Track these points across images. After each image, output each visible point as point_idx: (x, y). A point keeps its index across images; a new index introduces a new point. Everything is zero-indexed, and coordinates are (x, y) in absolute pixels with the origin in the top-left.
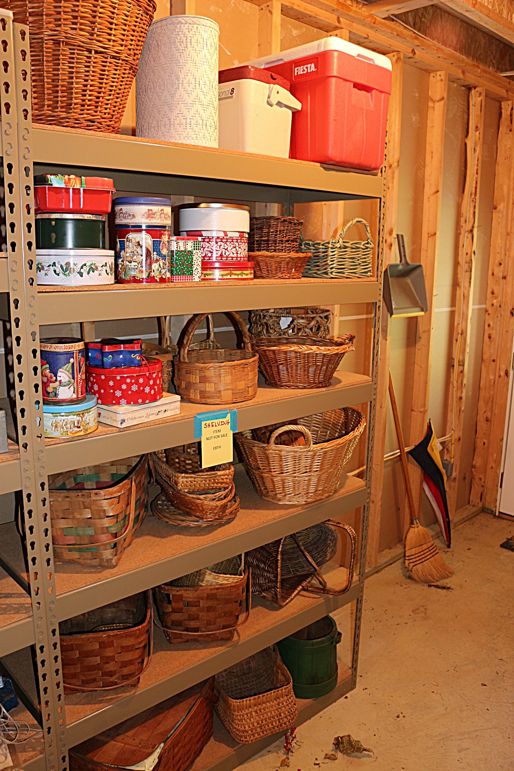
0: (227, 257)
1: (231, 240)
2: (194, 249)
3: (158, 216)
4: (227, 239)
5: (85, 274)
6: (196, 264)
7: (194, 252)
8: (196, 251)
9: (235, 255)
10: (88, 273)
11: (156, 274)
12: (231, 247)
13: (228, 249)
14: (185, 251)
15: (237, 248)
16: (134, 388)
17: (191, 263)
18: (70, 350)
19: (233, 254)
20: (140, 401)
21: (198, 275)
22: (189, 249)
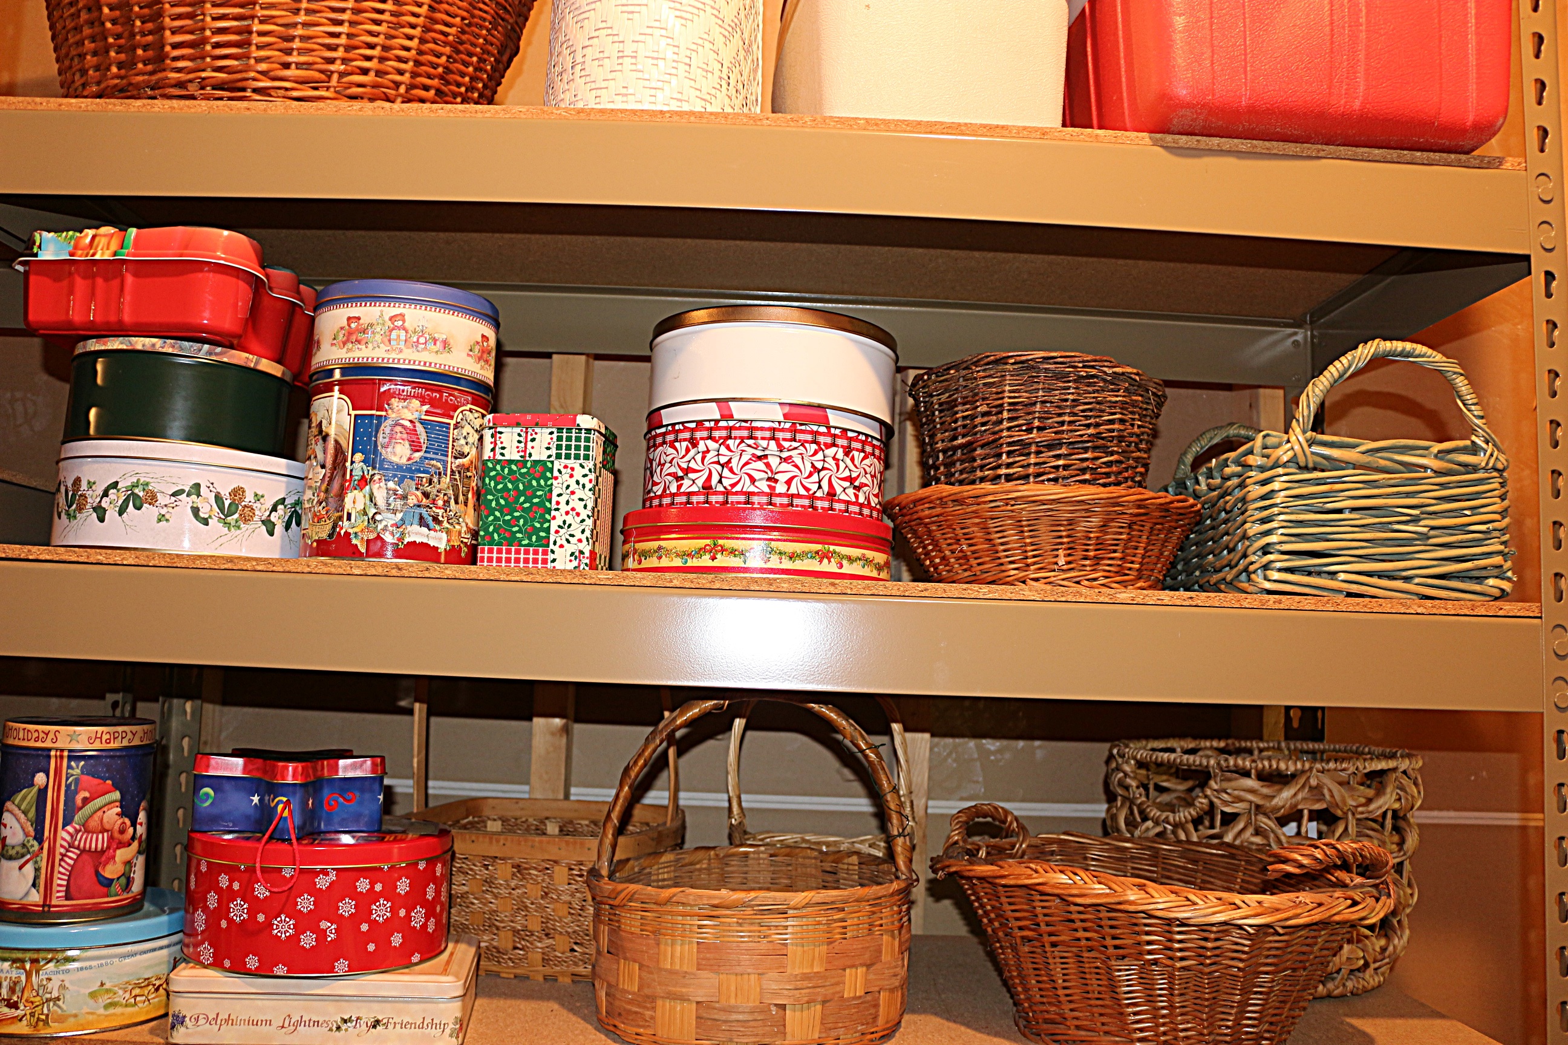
0: (727, 493)
1: (745, 433)
2: (558, 456)
3: (378, 338)
4: (731, 428)
5: (111, 514)
6: (563, 508)
7: (557, 465)
8: (564, 461)
9: (763, 486)
10: (121, 512)
11: (354, 528)
12: (746, 458)
13: (734, 464)
14: (522, 463)
15: (774, 461)
16: (238, 911)
17: (542, 503)
18: (39, 744)
19: (753, 480)
20: (252, 962)
21: (570, 548)
22: (539, 453)
